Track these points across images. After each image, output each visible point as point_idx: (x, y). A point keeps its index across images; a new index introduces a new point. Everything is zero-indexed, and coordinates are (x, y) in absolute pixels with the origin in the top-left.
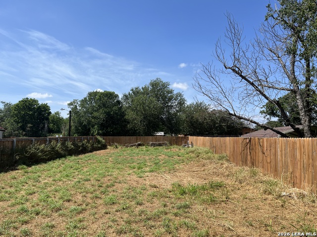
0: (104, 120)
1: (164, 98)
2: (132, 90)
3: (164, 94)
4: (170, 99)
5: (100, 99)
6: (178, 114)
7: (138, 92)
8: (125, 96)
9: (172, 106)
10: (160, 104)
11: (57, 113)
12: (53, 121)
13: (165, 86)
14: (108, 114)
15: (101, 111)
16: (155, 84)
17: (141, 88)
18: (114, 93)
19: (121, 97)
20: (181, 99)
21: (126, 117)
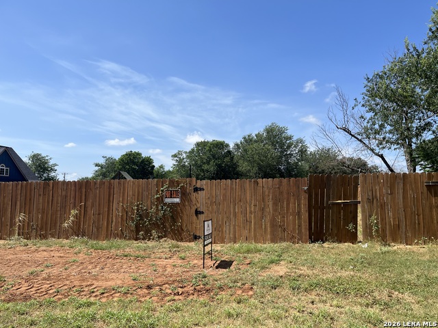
0: (214, 174)
1: (282, 145)
2: (245, 138)
3: (281, 141)
4: (289, 147)
5: (210, 151)
6: (300, 163)
7: (251, 140)
8: (237, 145)
9: (292, 155)
10: (276, 153)
11: (161, 167)
12: (157, 175)
13: (281, 131)
14: (219, 166)
15: (211, 163)
16: (270, 131)
17: (254, 135)
18: (224, 142)
19: (232, 146)
20: (302, 146)
21: (240, 169)
